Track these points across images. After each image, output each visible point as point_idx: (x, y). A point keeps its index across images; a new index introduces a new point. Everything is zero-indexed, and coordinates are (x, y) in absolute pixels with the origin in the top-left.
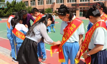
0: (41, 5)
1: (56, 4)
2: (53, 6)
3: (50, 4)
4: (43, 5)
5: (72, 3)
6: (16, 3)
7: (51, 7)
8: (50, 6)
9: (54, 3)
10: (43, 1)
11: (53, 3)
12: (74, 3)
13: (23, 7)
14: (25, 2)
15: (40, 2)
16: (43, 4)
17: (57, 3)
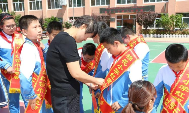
0: (36, 10)
1: (68, 7)
2: (61, 13)
3: (55, 9)
5: (101, 6)
7: (58, 14)
8: (57, 12)
9: (64, 7)
11: (61, 6)
15: (34, 2)
16: (42, 8)
17: (70, 6)
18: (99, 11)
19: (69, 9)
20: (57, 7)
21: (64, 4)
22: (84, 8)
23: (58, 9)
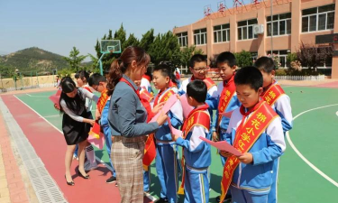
0: (222, 42)
1: (265, 36)
2: (256, 45)
3: (248, 39)
4: (227, 42)
5: (318, 32)
6: (153, 38)
7: (251, 47)
8: (250, 45)
9: (260, 36)
10: (229, 31)
11: (256, 36)
12: (327, 31)
13: (171, 49)
14: (179, 35)
15: (220, 32)
16: (229, 40)
17: (269, 34)
18: (314, 41)
19: (267, 40)
20: (250, 37)
21: (259, 32)
22: (290, 38)
23: (251, 40)
